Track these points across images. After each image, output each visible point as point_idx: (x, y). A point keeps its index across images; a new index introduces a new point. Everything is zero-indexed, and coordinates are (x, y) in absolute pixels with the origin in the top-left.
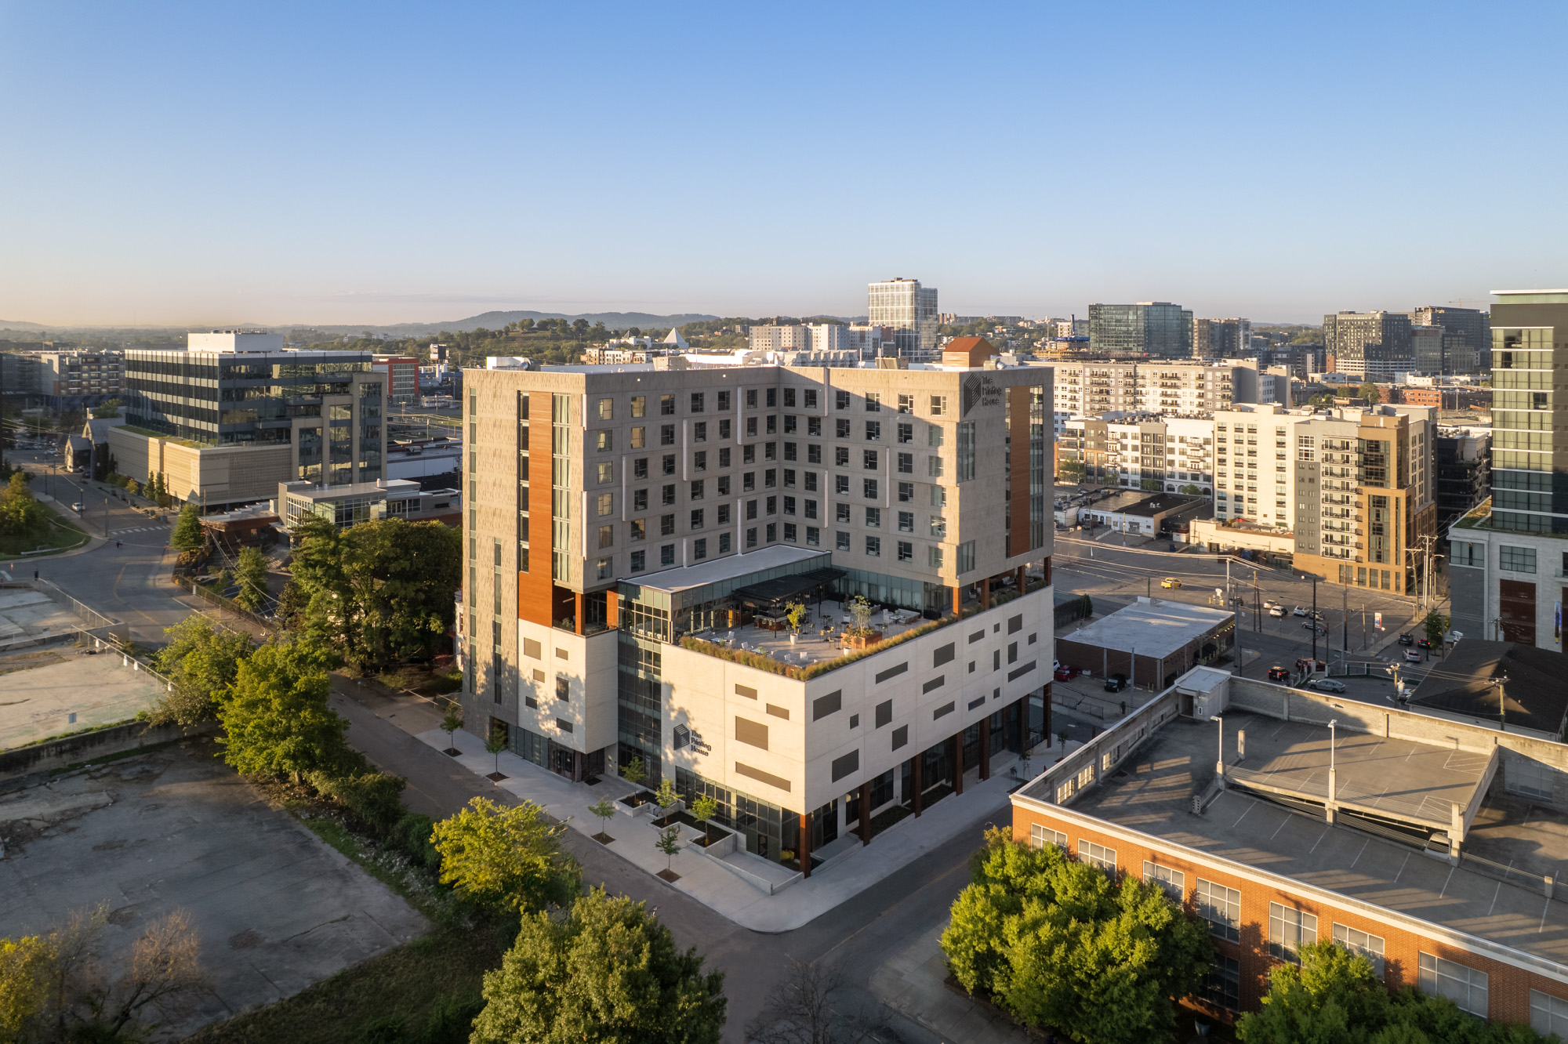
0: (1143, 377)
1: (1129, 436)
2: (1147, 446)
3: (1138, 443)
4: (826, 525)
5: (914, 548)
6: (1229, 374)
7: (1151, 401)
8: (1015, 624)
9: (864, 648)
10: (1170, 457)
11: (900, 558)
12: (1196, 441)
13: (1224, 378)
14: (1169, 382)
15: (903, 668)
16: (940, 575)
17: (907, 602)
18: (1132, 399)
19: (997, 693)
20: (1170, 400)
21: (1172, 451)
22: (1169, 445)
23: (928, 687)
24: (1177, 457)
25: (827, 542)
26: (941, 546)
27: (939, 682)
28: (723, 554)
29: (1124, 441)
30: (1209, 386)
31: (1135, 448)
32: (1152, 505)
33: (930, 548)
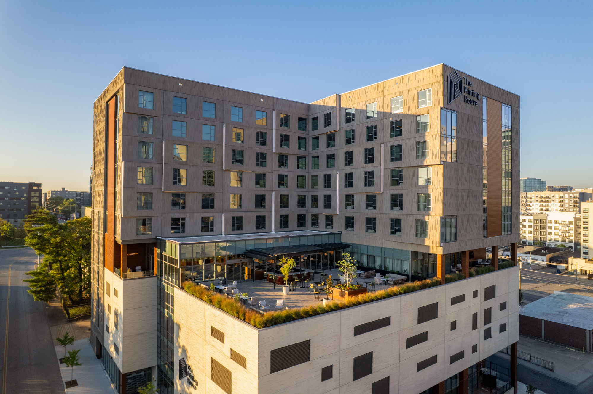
0: (531, 198)
1: (527, 221)
2: (537, 226)
3: (532, 224)
4: (338, 212)
5: (403, 223)
6: (578, 195)
7: (535, 209)
8: (490, 293)
9: (347, 299)
10: (549, 231)
11: (392, 233)
12: (564, 223)
13: (574, 197)
14: (544, 200)
15: (385, 322)
16: (426, 244)
17: (397, 268)
18: (525, 208)
19: (475, 349)
20: (544, 208)
21: (550, 228)
22: (549, 225)
23: (412, 342)
24: (553, 231)
25: (339, 226)
26: (427, 218)
27: (422, 338)
28: (259, 231)
29: (524, 223)
30: (566, 201)
31: (530, 227)
32: (543, 251)
33: (417, 221)
